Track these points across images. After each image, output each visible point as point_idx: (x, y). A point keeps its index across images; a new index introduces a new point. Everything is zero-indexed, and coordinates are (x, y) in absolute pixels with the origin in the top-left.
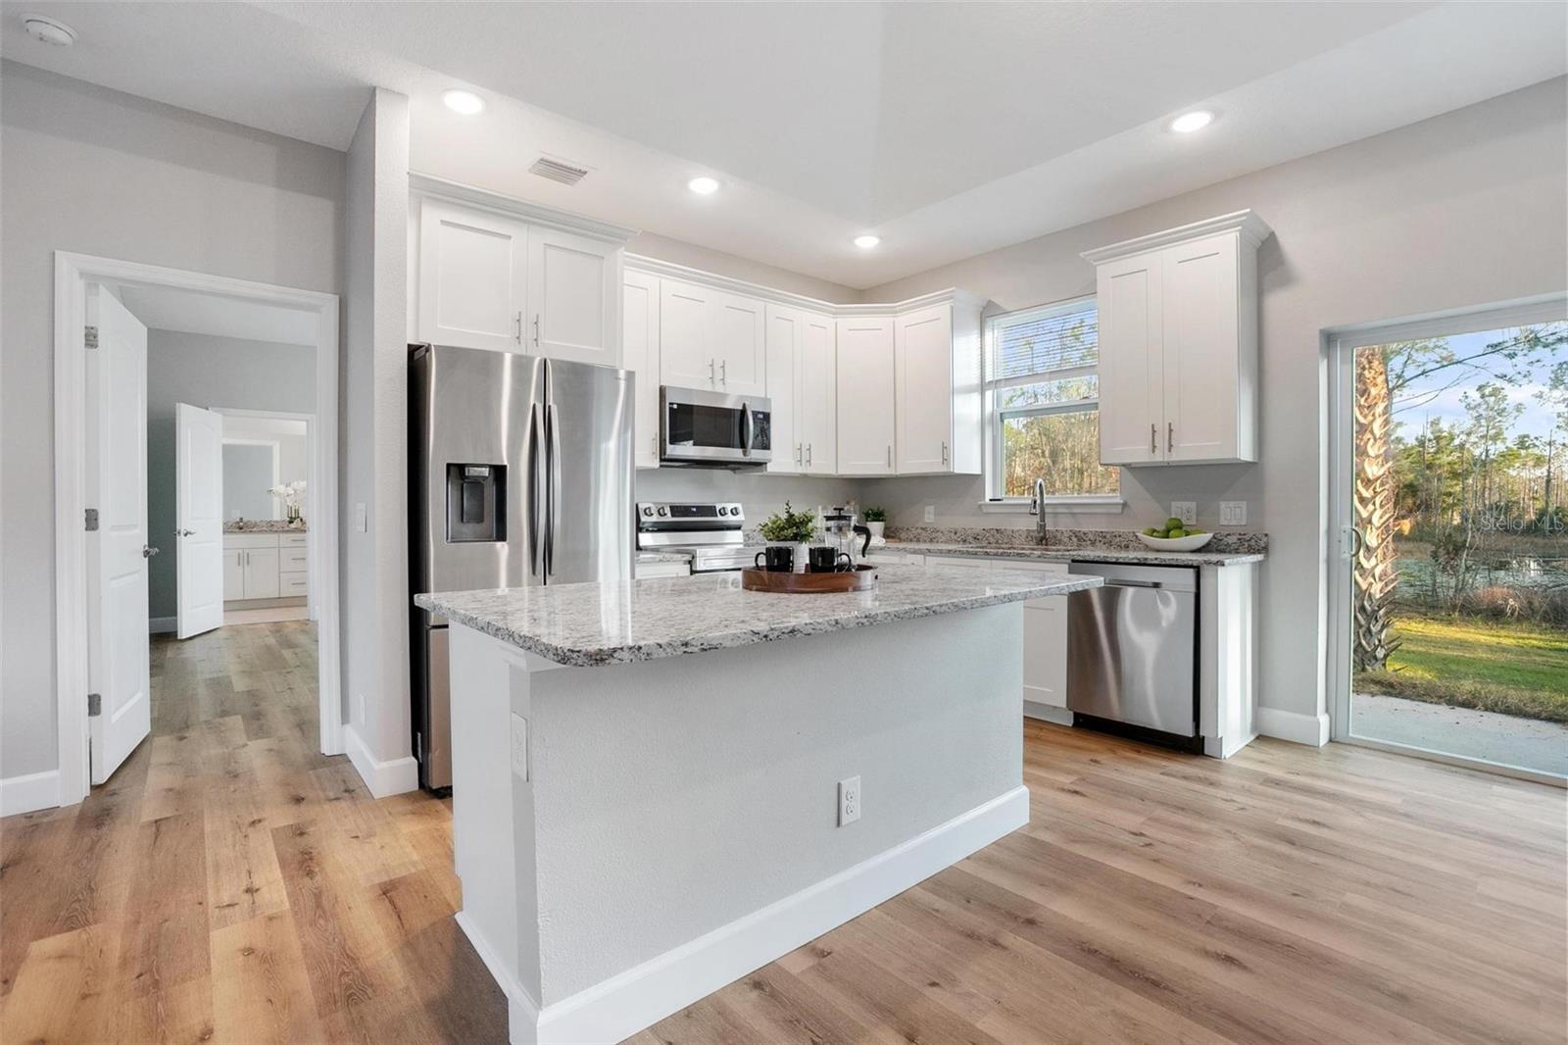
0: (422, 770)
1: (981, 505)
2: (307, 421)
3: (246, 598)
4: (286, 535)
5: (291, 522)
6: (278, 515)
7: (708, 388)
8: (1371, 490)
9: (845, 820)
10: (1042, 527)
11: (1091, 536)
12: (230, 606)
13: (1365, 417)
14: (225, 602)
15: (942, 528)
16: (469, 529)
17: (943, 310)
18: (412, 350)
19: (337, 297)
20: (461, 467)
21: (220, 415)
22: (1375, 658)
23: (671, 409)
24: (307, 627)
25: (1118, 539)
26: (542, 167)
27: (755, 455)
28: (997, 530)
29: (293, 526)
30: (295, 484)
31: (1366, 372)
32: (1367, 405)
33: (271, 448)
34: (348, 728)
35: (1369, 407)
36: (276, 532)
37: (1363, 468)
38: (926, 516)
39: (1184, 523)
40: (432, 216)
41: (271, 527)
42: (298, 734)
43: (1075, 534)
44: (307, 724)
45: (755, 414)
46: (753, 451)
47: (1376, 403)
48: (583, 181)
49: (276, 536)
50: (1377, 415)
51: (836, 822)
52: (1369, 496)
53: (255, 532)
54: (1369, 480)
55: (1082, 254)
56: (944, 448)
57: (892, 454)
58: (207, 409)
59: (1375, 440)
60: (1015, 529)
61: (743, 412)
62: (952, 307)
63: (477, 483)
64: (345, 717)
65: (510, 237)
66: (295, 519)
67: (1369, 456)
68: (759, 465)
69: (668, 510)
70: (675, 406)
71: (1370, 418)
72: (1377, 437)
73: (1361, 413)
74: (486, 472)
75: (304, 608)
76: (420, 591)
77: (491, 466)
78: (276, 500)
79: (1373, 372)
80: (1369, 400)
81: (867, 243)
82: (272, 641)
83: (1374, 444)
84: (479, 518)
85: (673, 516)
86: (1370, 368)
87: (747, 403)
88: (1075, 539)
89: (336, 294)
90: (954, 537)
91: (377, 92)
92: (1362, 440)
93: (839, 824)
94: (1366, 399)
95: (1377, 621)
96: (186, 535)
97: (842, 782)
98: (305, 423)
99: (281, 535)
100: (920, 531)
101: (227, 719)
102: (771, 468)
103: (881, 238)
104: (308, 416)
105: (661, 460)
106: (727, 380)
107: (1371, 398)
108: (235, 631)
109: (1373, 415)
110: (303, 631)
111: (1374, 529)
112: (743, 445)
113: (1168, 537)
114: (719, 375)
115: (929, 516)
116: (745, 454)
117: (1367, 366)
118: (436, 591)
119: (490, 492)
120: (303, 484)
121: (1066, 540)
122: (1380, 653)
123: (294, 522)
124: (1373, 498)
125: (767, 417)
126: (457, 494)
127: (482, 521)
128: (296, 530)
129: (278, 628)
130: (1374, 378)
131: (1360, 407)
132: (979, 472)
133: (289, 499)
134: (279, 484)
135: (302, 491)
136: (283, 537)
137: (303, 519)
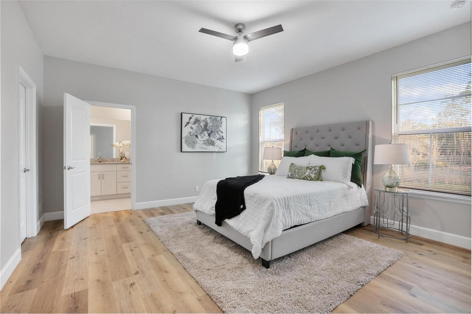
4: (120, 165)
5: (121, 159)
6: (115, 155)
12: (94, 199)
29: (122, 161)
30: (123, 142)
41: (113, 162)
49: (115, 166)
53: (106, 164)
66: (123, 157)
78: (114, 149)
96: (69, 169)
98: (130, 110)
99: (117, 165)
123: (123, 159)
128: (124, 163)
133: (120, 149)
134: (116, 142)
135: (127, 145)
136: (118, 166)
137: (127, 158)
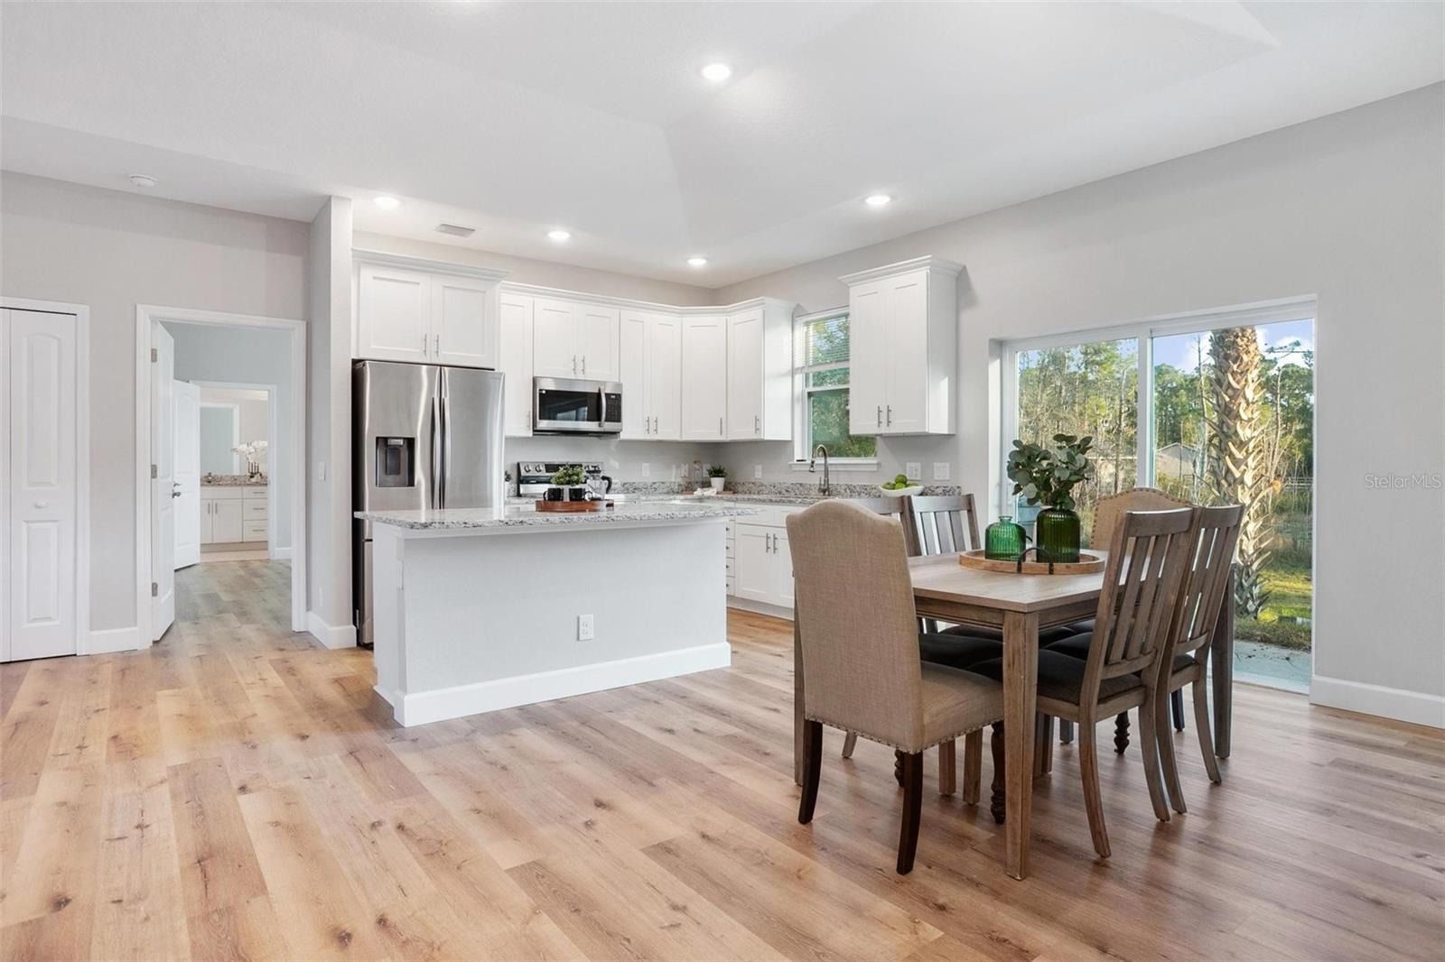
0: (359, 634)
1: (791, 465)
2: (269, 391)
3: (215, 542)
4: (249, 488)
5: (252, 477)
6: (239, 470)
7: (572, 376)
8: (1244, 452)
9: (582, 637)
10: (827, 481)
11: (858, 489)
12: (207, 548)
13: (1238, 383)
14: (202, 545)
15: (765, 483)
16: (391, 478)
17: (756, 313)
18: (355, 362)
19: (305, 323)
20: (386, 439)
21: (198, 387)
22: (1247, 611)
23: (540, 394)
24: (269, 565)
25: (874, 491)
26: (443, 229)
27: (608, 426)
28: (801, 484)
29: (253, 480)
30: (255, 444)
31: (1239, 340)
32: (1239, 371)
33: (232, 410)
34: (311, 614)
35: (1242, 373)
36: (240, 485)
37: (1236, 431)
38: (756, 473)
39: (908, 478)
40: (367, 274)
41: (235, 482)
42: (275, 623)
43: (848, 486)
44: (282, 617)
45: (608, 395)
46: (607, 423)
47: (1248, 370)
48: (473, 234)
49: (239, 488)
50: (1250, 380)
51: (576, 637)
52: (1242, 457)
53: (222, 485)
54: (1241, 442)
55: (840, 278)
56: (757, 420)
57: (724, 425)
58: (188, 382)
59: (1248, 404)
60: (812, 483)
61: (599, 395)
62: (764, 311)
63: (396, 449)
64: (309, 607)
65: (418, 284)
66: (255, 474)
67: (1241, 420)
68: (614, 433)
69: (543, 468)
70: (544, 392)
71: (1243, 383)
72: (1250, 401)
73: (1234, 379)
74: (401, 442)
75: (266, 552)
76: (358, 510)
77: (404, 438)
78: (236, 457)
79: (1246, 339)
80: (1242, 367)
81: (697, 263)
82: (242, 572)
83: (1246, 408)
84: (397, 472)
85: (547, 471)
86: (1243, 336)
87: (602, 388)
88: (848, 491)
89: (304, 320)
90: (773, 490)
91: (333, 201)
92: (1234, 404)
93: (578, 639)
94: (1239, 365)
95: (1249, 576)
97: (581, 616)
99: (244, 488)
100: (751, 485)
101: (223, 615)
102: (623, 436)
103: (707, 259)
104: (269, 387)
105: (534, 431)
106: (587, 370)
107: (1243, 364)
108: (210, 567)
109: (1246, 380)
110: (266, 567)
111: (1246, 489)
112: (599, 419)
113: (894, 489)
114: (580, 367)
115: (758, 473)
116: (600, 425)
117: (1240, 334)
118: (370, 510)
119: (404, 455)
120: (264, 444)
121: (843, 491)
122: (1251, 606)
123: (255, 477)
124: (1246, 458)
125: (618, 397)
126: (383, 456)
127: (399, 473)
128: (257, 484)
129: (245, 564)
130: (1247, 346)
131: (1233, 373)
132: (790, 439)
133: (249, 456)
134: (241, 443)
135: (263, 450)
136: (246, 489)
137: (263, 474)
